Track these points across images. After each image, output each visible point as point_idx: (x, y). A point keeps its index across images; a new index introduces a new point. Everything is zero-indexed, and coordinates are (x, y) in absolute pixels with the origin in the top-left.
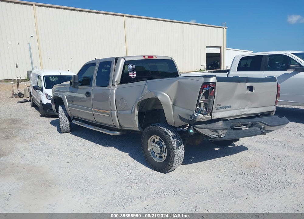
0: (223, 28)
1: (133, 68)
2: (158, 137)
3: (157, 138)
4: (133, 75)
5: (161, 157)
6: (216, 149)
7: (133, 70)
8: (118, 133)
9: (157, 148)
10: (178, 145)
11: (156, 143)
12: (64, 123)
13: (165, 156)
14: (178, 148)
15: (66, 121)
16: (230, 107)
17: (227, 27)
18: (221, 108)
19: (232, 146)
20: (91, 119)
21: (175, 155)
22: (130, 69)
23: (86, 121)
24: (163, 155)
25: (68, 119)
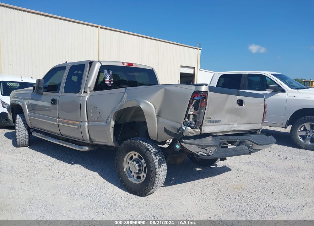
0: (198, 49)
1: (110, 74)
2: (137, 154)
3: (135, 155)
4: (110, 82)
5: (139, 177)
6: (198, 169)
7: (110, 77)
8: (87, 148)
9: (135, 167)
10: (160, 163)
11: (134, 161)
12: (22, 136)
13: (144, 176)
14: (160, 167)
15: (24, 133)
16: (220, 121)
17: (201, 49)
18: (211, 122)
19: (214, 166)
20: (56, 131)
21: (157, 175)
22: (106, 75)
23: (50, 134)
24: (141, 175)
25: (26, 131)
